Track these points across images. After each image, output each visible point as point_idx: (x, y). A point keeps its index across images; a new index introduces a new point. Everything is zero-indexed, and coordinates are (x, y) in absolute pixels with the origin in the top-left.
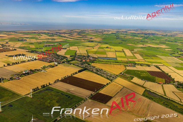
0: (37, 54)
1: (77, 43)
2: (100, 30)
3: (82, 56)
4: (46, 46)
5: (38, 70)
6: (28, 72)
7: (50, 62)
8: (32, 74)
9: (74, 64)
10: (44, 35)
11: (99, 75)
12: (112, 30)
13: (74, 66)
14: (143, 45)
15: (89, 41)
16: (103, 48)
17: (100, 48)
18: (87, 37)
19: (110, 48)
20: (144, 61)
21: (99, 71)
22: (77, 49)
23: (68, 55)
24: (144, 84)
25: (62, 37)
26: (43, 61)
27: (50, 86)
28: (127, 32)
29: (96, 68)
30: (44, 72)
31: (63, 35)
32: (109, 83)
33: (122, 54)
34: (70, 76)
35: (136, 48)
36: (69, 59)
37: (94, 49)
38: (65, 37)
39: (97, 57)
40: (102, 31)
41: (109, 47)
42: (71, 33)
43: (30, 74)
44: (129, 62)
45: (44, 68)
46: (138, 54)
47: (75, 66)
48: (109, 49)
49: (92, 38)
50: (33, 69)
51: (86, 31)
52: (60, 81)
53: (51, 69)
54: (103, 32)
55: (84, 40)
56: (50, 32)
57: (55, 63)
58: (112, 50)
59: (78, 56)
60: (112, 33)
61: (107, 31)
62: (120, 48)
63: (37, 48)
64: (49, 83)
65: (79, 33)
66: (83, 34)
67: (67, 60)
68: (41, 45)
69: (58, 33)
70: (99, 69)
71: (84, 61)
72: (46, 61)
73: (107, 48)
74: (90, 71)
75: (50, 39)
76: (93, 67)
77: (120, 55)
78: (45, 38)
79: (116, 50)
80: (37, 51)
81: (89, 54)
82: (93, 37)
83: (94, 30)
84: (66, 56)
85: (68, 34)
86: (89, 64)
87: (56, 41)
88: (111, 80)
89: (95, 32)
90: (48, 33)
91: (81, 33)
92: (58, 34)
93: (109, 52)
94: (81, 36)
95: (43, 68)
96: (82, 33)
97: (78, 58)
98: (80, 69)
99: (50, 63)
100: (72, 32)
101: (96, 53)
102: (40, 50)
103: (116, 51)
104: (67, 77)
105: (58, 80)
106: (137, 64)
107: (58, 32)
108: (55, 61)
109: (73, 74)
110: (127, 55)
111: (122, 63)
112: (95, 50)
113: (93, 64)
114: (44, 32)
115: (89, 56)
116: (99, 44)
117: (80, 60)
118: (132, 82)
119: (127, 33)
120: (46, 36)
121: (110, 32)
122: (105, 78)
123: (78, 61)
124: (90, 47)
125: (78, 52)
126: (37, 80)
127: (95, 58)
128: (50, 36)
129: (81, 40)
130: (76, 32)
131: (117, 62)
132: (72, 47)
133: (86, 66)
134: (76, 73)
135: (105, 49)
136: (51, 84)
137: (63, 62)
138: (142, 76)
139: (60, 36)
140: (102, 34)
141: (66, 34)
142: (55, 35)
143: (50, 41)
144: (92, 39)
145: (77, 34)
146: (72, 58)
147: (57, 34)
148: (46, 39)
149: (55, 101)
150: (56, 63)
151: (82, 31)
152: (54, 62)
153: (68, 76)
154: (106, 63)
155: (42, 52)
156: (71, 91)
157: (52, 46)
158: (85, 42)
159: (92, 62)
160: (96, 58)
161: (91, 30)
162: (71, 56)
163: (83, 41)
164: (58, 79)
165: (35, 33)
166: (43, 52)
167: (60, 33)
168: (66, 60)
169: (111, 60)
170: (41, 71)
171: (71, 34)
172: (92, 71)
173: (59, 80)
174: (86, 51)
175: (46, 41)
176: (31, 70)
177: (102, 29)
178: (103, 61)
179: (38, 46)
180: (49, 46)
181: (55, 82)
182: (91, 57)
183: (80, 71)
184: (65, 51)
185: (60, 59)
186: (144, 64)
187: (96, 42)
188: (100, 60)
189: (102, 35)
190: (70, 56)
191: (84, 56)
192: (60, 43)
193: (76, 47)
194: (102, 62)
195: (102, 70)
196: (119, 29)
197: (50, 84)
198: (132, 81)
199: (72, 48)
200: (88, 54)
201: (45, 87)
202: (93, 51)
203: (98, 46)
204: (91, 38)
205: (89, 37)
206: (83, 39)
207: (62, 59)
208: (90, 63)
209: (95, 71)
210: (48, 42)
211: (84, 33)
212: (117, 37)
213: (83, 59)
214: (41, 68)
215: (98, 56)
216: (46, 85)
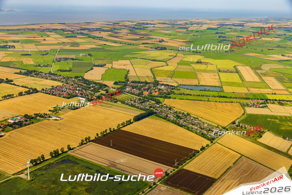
0: (40, 78)
1: (129, 52)
2: (180, 23)
3: (142, 83)
4: (59, 60)
5: (43, 117)
6: (19, 121)
7: (70, 96)
8: (29, 124)
9: (123, 102)
10: (53, 35)
11: (182, 126)
12: (208, 22)
13: (124, 106)
14: (282, 55)
15: (157, 49)
16: (189, 64)
17: (182, 63)
18: (151, 39)
19: (206, 63)
20: (287, 93)
21: (181, 119)
22: (129, 67)
23: (110, 80)
24: (289, 149)
25: (94, 38)
26: (53, 95)
27: (70, 153)
28: (242, 26)
29: (176, 110)
30: (56, 120)
31: (97, 34)
32: (207, 146)
33: (235, 78)
34: (116, 128)
35: (266, 62)
36: (112, 90)
37: (167, 65)
38: (101, 39)
39: (175, 85)
40: (186, 24)
41: (202, 61)
42: (115, 29)
43: (26, 125)
44: (251, 97)
45: (55, 111)
46: (271, 76)
47: (127, 106)
48: (203, 67)
49: (162, 41)
50: (31, 113)
51: (147, 24)
52: (92, 141)
53: (71, 113)
54: (187, 26)
55: (146, 45)
56: (67, 28)
57: (81, 98)
58: (209, 68)
59: (133, 82)
60: (208, 29)
61: (198, 24)
62: (227, 64)
63: (39, 66)
64: (69, 146)
65: (133, 30)
66: (143, 32)
67: (107, 91)
68: (49, 59)
69: (85, 29)
70: (182, 112)
71: (146, 93)
72: (60, 95)
73: (198, 62)
74: (161, 117)
75: (68, 43)
76: (167, 107)
77: (229, 80)
78: (56, 42)
79: (220, 67)
80: (40, 71)
81: (158, 79)
82: (164, 39)
83: (167, 22)
84: (105, 83)
85: (108, 31)
86: (158, 102)
87: (81, 47)
88: (212, 140)
89: (170, 25)
90: (63, 30)
91: (137, 29)
92: (85, 32)
93: (204, 74)
94: (138, 37)
95: (53, 111)
96: (140, 29)
97: (133, 87)
98: (139, 112)
99: (69, 98)
100: (117, 27)
101: (172, 74)
102: (45, 70)
103: (220, 71)
104: (108, 131)
105: (88, 140)
106: (270, 100)
107: (84, 27)
108: (81, 94)
109: (122, 124)
110: (247, 80)
111: (236, 98)
112: (171, 68)
113: (167, 102)
114: (54, 28)
115: (156, 83)
116: (179, 55)
117: (137, 92)
118: (261, 143)
119: (245, 28)
120: (58, 36)
121: (205, 27)
122: (196, 133)
123: (132, 94)
124: (160, 61)
125: (132, 74)
126: (40, 139)
127: (171, 86)
128: (67, 37)
129: (137, 45)
130: (125, 26)
131: (224, 97)
132: (117, 62)
133: (151, 107)
134: (129, 123)
135: (193, 65)
136: (73, 149)
137: (99, 98)
138: (283, 128)
139: (89, 37)
140: (185, 30)
141: (104, 31)
142: (78, 33)
143: (68, 47)
144: (163, 44)
145: (128, 31)
146: (119, 86)
147: (82, 31)
148: (59, 44)
149: (83, 188)
150: (83, 100)
151: (139, 24)
152: (77, 96)
153: (110, 129)
154: (198, 98)
155: (50, 73)
156: (119, 166)
157: (73, 59)
158: (146, 50)
159: (166, 97)
160: (173, 87)
161: (161, 22)
162: (116, 83)
163: (142, 47)
164: (89, 137)
165: (33, 30)
166: (53, 74)
167: (89, 30)
168: (104, 92)
169: (209, 91)
170: (49, 117)
171: (115, 31)
172: (166, 118)
173: (91, 139)
174: (151, 70)
175: (58, 47)
176: (26, 116)
177: (184, 20)
178: (191, 95)
179: (41, 60)
180: (66, 59)
181: (82, 144)
182: (162, 85)
183: (138, 119)
184: (102, 70)
185: (91, 91)
186: (287, 101)
187: (172, 49)
188: (182, 91)
189: (185, 33)
190: (114, 84)
191: (147, 83)
192: (91, 53)
193: (128, 62)
194: (189, 97)
195: (188, 114)
196: (224, 20)
197: (70, 149)
198: (260, 140)
199: (118, 64)
200: (155, 78)
201: (59, 155)
202: (167, 71)
203: (177, 60)
204: (160, 41)
205: (155, 37)
206: (143, 44)
207: (96, 91)
208: (161, 100)
209: (172, 117)
210: (62, 51)
211: (144, 28)
212: (222, 38)
213: (145, 90)
214: (50, 111)
215: (177, 83)
216: (62, 150)
